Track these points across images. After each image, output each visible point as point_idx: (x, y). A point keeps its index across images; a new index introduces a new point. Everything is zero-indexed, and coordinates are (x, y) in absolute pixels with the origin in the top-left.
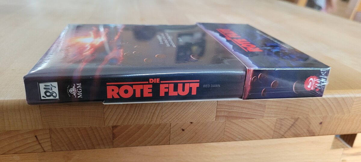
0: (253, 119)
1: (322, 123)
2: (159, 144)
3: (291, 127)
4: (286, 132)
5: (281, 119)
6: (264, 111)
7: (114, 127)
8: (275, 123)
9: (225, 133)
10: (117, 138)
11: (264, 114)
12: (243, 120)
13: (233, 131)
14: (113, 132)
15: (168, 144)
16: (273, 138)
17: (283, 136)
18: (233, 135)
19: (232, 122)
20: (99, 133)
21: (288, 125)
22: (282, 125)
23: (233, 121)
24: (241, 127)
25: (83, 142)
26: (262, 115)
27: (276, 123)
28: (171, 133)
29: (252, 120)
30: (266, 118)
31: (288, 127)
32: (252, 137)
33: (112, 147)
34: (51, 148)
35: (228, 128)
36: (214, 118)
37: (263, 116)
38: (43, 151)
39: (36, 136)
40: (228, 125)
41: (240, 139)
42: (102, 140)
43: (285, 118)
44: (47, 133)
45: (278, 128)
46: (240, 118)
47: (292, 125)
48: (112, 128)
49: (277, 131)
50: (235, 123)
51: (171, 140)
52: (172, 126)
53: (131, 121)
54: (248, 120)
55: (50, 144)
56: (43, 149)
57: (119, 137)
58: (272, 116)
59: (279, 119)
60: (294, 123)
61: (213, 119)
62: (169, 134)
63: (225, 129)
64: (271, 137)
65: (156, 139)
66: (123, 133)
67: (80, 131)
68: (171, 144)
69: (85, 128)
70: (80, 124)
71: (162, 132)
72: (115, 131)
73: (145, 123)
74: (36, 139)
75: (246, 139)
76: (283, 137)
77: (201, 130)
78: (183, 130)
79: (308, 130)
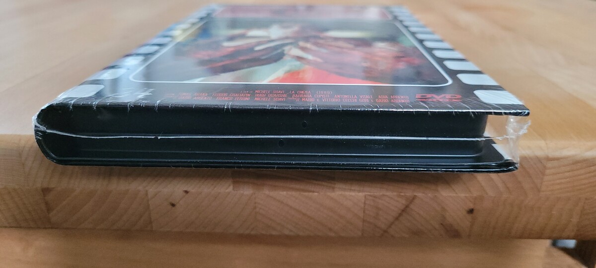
0: (314, 192)
1: (475, 211)
3: (400, 215)
5: (375, 197)
7: (45, 191)
8: (363, 205)
9: (259, 218)
10: (54, 212)
12: (290, 193)
14: (44, 199)
16: (363, 233)
17: (386, 233)
19: (268, 196)
20: (22, 200)
21: (393, 210)
22: (379, 209)
23: (271, 194)
24: (291, 207)
27: (365, 203)
28: (151, 209)
29: (311, 194)
30: (340, 193)
31: (395, 214)
33: (49, 227)
35: (263, 207)
36: (230, 185)
40: (261, 202)
41: (291, 231)
42: (28, 212)
43: (384, 195)
45: (372, 214)
47: (403, 211)
48: (41, 192)
51: (153, 223)
52: (150, 196)
53: (72, 181)
54: (302, 193)
57: (56, 209)
59: (370, 195)
60: (407, 207)
61: (229, 187)
62: (148, 211)
63: (255, 208)
64: (360, 234)
66: (64, 203)
71: (133, 205)
72: (48, 198)
73: (99, 186)
78: (173, 205)
79: (441, 224)
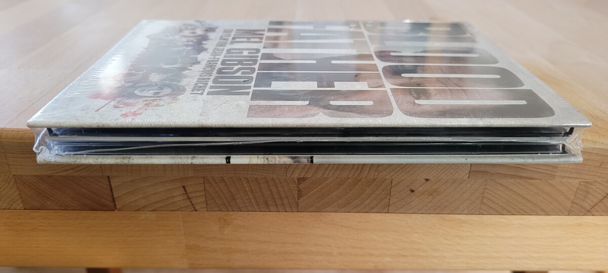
0: (536, 179)
2: (371, 211)
3: (605, 197)
4: (595, 206)
5: (588, 183)
6: (557, 167)
7: (301, 180)
8: (576, 189)
9: (485, 201)
10: (304, 198)
11: (556, 172)
12: (517, 180)
13: (498, 199)
14: (298, 187)
15: (386, 213)
16: (570, 213)
17: (588, 212)
18: (497, 204)
19: (498, 183)
20: (277, 187)
21: (600, 194)
22: (588, 192)
23: (500, 181)
24: (514, 192)
25: (252, 200)
26: (554, 174)
27: (578, 188)
28: (392, 195)
29: (533, 181)
30: (559, 180)
31: (600, 197)
32: (532, 210)
33: (297, 211)
34: (205, 206)
35: (490, 192)
36: (467, 174)
37: (555, 176)
38: (193, 209)
39: (184, 187)
40: (490, 188)
41: (509, 211)
42: (281, 198)
43: (595, 181)
44: (200, 183)
45: (581, 197)
46: (512, 176)
48: (297, 181)
49: (579, 203)
50: (503, 185)
51: (390, 206)
52: (394, 183)
53: (327, 172)
54: (527, 180)
55: (204, 199)
56: (194, 207)
57: (307, 196)
58: (571, 176)
59: (582, 181)
61: (465, 175)
62: (389, 197)
63: (483, 193)
64: (567, 213)
65: (367, 202)
66: (315, 190)
67: (249, 182)
68: (391, 213)
69: (257, 179)
70: (249, 172)
71: (377, 192)
72: (302, 186)
73: (350, 176)
74: (184, 190)
75: (519, 212)
76: (588, 214)
77: (443, 192)
78: (412, 191)
